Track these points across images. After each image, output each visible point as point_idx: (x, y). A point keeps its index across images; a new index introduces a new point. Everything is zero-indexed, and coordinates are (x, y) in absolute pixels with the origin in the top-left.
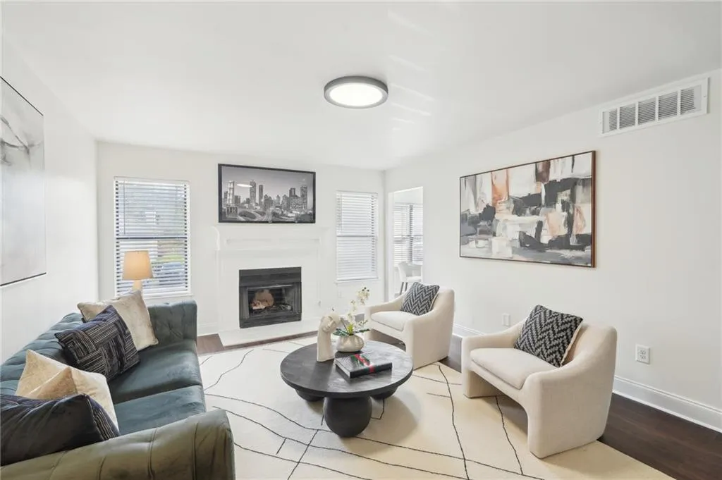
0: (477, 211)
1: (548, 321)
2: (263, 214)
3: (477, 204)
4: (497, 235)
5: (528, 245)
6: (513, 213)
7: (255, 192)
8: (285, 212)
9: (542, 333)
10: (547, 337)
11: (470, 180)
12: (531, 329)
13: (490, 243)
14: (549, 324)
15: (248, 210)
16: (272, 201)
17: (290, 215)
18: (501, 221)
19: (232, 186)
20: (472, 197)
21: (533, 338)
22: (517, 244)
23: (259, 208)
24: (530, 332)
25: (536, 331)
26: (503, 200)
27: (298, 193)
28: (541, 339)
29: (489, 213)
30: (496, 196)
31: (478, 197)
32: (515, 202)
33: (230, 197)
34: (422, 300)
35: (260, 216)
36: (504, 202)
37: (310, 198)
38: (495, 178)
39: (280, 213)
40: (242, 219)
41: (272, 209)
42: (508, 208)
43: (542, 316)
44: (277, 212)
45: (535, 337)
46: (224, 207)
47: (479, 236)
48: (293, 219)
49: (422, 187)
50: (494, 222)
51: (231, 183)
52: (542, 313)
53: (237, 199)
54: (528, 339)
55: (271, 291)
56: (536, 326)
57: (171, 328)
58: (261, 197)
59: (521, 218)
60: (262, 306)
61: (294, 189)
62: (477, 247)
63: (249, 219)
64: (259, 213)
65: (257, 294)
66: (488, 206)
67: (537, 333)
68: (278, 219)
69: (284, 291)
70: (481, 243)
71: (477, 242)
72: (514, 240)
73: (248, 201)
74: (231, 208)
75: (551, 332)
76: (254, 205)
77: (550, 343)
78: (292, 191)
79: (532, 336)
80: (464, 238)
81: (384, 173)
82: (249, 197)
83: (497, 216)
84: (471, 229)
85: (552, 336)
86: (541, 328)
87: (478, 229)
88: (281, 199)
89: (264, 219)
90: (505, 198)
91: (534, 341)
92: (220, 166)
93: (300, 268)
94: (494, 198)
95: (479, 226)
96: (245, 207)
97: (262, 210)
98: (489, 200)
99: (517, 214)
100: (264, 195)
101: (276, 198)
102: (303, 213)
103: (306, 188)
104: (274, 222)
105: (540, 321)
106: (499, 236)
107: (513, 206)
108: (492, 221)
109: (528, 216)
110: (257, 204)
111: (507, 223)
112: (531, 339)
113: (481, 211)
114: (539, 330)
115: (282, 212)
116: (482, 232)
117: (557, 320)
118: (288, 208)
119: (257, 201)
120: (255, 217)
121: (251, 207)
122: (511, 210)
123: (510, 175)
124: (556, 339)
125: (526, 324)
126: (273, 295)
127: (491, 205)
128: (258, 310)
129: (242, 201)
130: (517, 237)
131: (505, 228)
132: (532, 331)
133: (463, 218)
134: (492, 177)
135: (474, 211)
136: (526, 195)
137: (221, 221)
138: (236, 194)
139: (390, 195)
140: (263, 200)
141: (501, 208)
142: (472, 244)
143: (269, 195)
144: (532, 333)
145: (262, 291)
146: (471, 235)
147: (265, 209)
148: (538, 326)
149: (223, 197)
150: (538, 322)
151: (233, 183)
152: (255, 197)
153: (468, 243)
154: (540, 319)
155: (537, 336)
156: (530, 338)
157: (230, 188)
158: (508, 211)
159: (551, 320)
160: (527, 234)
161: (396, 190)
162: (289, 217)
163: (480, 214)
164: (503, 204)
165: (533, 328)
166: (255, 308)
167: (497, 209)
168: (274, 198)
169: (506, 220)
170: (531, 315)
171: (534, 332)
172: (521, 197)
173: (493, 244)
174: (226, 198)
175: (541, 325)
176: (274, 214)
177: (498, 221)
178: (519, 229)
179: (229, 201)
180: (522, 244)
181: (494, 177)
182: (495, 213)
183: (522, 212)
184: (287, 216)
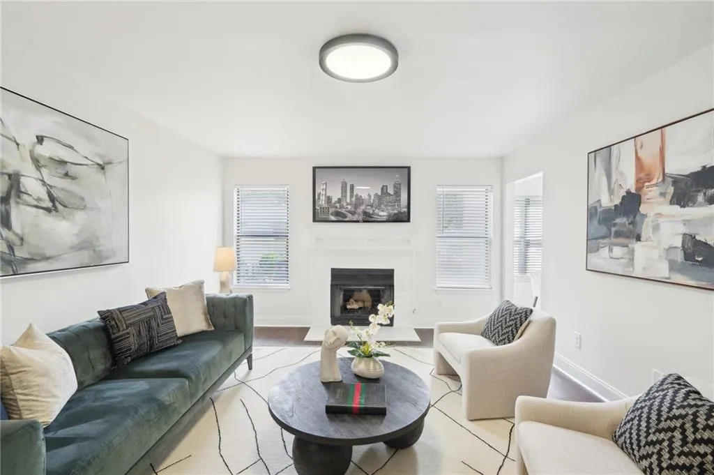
0: (611, 201)
1: (676, 412)
2: (353, 213)
3: (611, 191)
4: (642, 239)
5: (700, 259)
6: (671, 203)
7: (346, 192)
8: (377, 211)
9: (660, 431)
10: (666, 444)
11: (604, 155)
12: (640, 416)
13: (632, 252)
14: (676, 417)
15: (340, 210)
16: (363, 200)
17: (381, 213)
18: (651, 215)
19: (324, 187)
20: (604, 179)
21: (638, 435)
22: (679, 256)
23: (349, 207)
24: (636, 422)
25: (648, 422)
26: (654, 182)
27: (391, 191)
28: (653, 443)
29: (631, 203)
30: (642, 175)
31: (614, 179)
32: (676, 181)
33: (323, 198)
34: (504, 326)
35: (350, 215)
36: (656, 185)
37: (404, 196)
38: (642, 147)
39: (371, 212)
40: (333, 218)
41: (363, 207)
42: (663, 194)
43: (668, 398)
44: (367, 211)
45: (643, 434)
46: (317, 207)
47: (614, 240)
48: (384, 219)
49: (541, 174)
50: (638, 218)
51: (323, 184)
52: (671, 393)
53: (329, 199)
54: (631, 433)
55: (370, 291)
56: (649, 413)
57: (225, 317)
58: (352, 196)
59: (687, 210)
60: (356, 306)
61: (387, 186)
62: (611, 258)
63: (341, 218)
64: (350, 212)
65: (356, 293)
66: (628, 192)
67: (648, 427)
68: (368, 219)
69: (381, 293)
70: (618, 251)
71: (611, 250)
72: (671, 248)
73: (339, 201)
74: (323, 208)
75: (677, 434)
76: (345, 204)
77: (670, 458)
78: (384, 189)
79: (639, 430)
80: (593, 244)
81: (501, 160)
82: (340, 196)
83: (643, 209)
84: (603, 230)
85: (677, 443)
86: (659, 421)
87: (613, 229)
88: (372, 198)
89: (355, 218)
90: (657, 178)
91: (639, 441)
92: (314, 168)
93: (393, 270)
94: (638, 181)
95: (615, 225)
96: (336, 207)
97: (353, 210)
98: (630, 184)
99: (678, 203)
100: (355, 194)
101: (367, 197)
102: (396, 212)
103: (400, 184)
104: (364, 221)
105: (660, 406)
106: (647, 241)
107: (671, 190)
108: (635, 217)
109: (700, 205)
110: (348, 204)
111: (660, 220)
112: (634, 436)
113: (617, 201)
114: (653, 423)
115: (373, 211)
116: (619, 234)
117: (695, 415)
118: (379, 207)
119: (348, 201)
120: (346, 217)
121: (342, 207)
122: (669, 197)
123: (667, 138)
124: (686, 455)
125: (636, 404)
126: (371, 296)
127: (633, 191)
128: (350, 309)
129: (333, 201)
130: (679, 244)
131: (656, 228)
132: (640, 421)
133: (592, 212)
134: (635, 146)
135: (608, 201)
136: (697, 168)
137: (315, 220)
138: (328, 195)
139: (508, 187)
140: (354, 199)
141: (650, 195)
142: (605, 252)
143: (360, 194)
144: (639, 425)
145: (361, 290)
146: (603, 238)
147: (356, 208)
148: (654, 416)
149: (317, 198)
150: (655, 407)
151: (326, 184)
152: (346, 196)
153: (598, 250)
154: (662, 402)
155: (648, 434)
156: (634, 432)
157: (323, 190)
158: (662, 199)
159: (683, 412)
160: (698, 238)
161: (515, 180)
162: (380, 216)
163: (616, 206)
164: (655, 188)
165: (644, 416)
166: (348, 307)
167: (644, 198)
168: (365, 196)
169: (659, 215)
170: (650, 390)
171: (644, 424)
172: (687, 173)
173: (636, 253)
174: (319, 199)
175: (659, 415)
176: (365, 213)
177: (644, 216)
178: (682, 229)
179: (322, 202)
180: (688, 256)
181: (639, 146)
182: (640, 205)
183: (689, 199)
184: (378, 215)
